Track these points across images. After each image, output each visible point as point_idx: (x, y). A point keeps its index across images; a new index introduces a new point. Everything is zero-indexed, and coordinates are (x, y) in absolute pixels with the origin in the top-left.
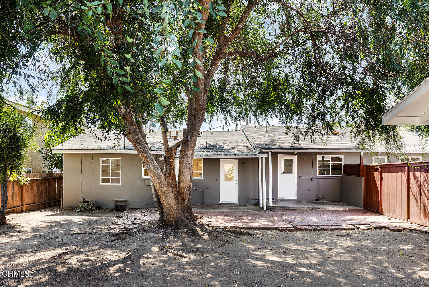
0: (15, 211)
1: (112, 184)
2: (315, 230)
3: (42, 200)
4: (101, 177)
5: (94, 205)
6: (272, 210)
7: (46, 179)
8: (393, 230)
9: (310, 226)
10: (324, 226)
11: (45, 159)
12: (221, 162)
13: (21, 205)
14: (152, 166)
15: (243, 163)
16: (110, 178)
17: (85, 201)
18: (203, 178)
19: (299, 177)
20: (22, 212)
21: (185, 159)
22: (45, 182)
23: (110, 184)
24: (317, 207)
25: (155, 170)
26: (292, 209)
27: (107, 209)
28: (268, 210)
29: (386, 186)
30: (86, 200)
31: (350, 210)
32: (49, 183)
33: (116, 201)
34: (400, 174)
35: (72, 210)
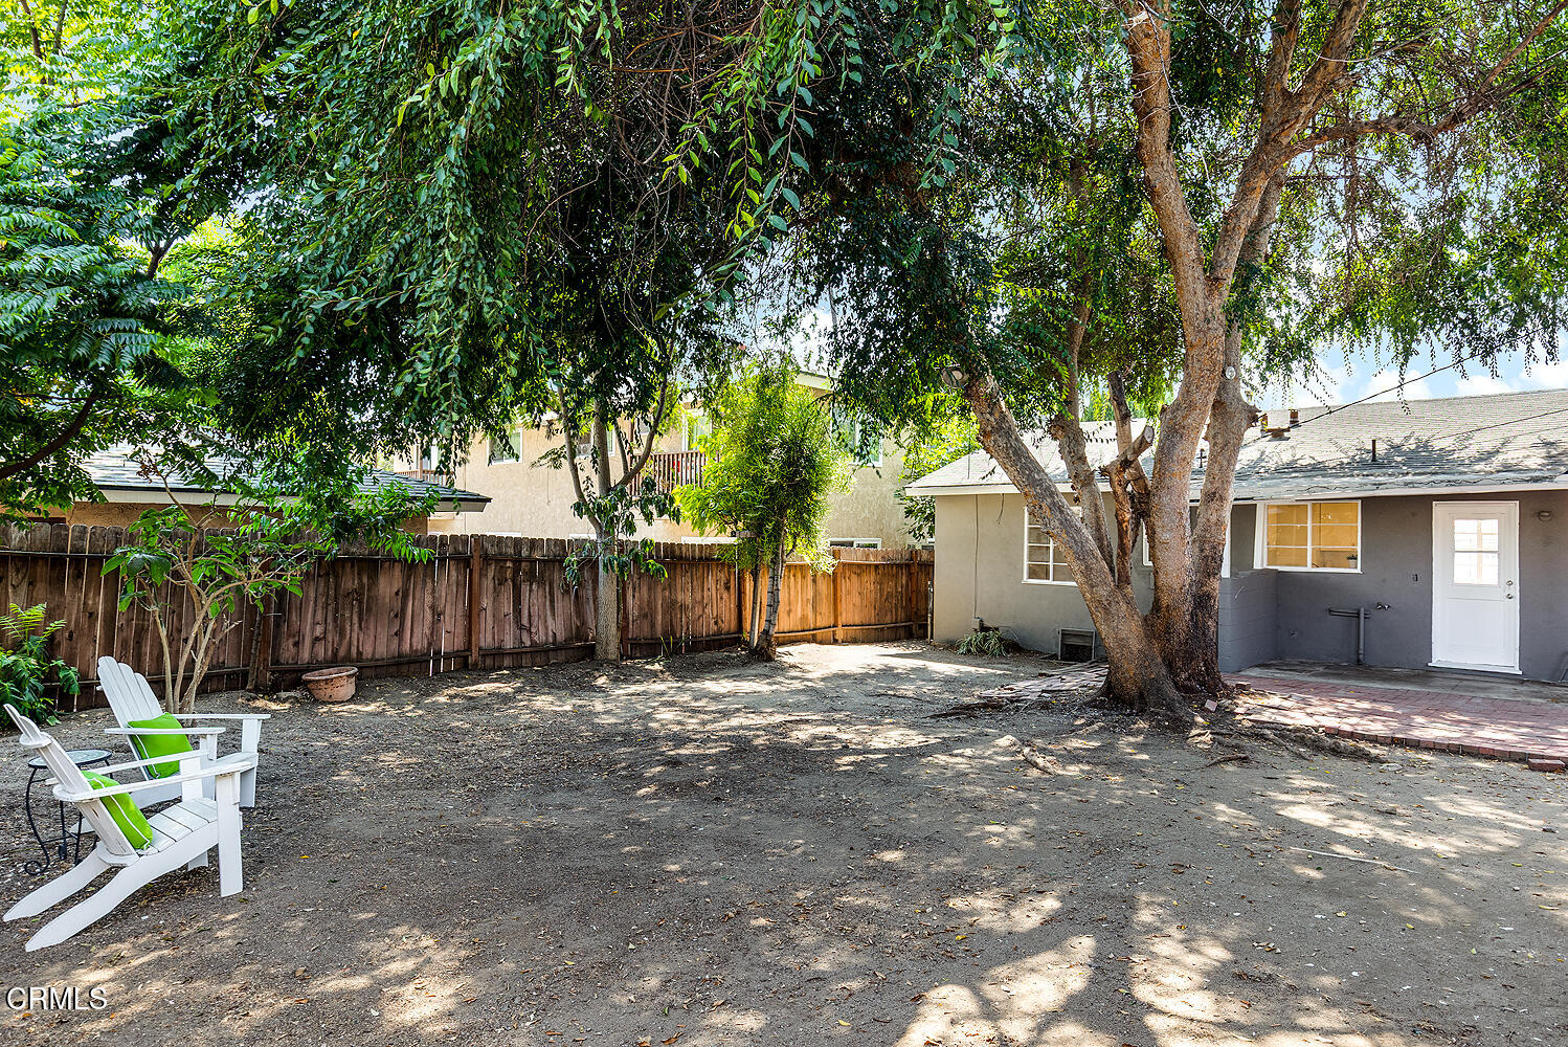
0: (819, 638)
1: (1055, 583)
3: (888, 619)
4: (1026, 563)
5: (1000, 639)
7: (899, 566)
11: (909, 512)
12: (1439, 510)
13: (834, 626)
14: (1057, 523)
15: (1539, 514)
16: (1051, 564)
17: (984, 628)
18: (1358, 571)
20: (835, 642)
21: (1165, 500)
22: (897, 573)
23: (1050, 582)
25: (1067, 533)
27: (1038, 652)
30: (987, 624)
32: (910, 574)
33: (1065, 634)
35: (950, 648)
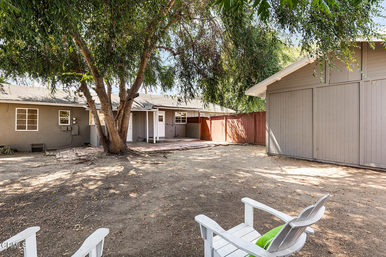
1: (28, 130)
2: (194, 148)
4: (16, 125)
5: (12, 149)
6: (159, 143)
8: (225, 146)
9: (191, 147)
10: (197, 146)
15: (135, 115)
16: (27, 125)
19: (166, 124)
23: (26, 130)
24: (181, 140)
26: (169, 141)
27: (24, 152)
28: (157, 143)
29: (214, 127)
31: (195, 140)
33: (32, 145)
34: (221, 120)
